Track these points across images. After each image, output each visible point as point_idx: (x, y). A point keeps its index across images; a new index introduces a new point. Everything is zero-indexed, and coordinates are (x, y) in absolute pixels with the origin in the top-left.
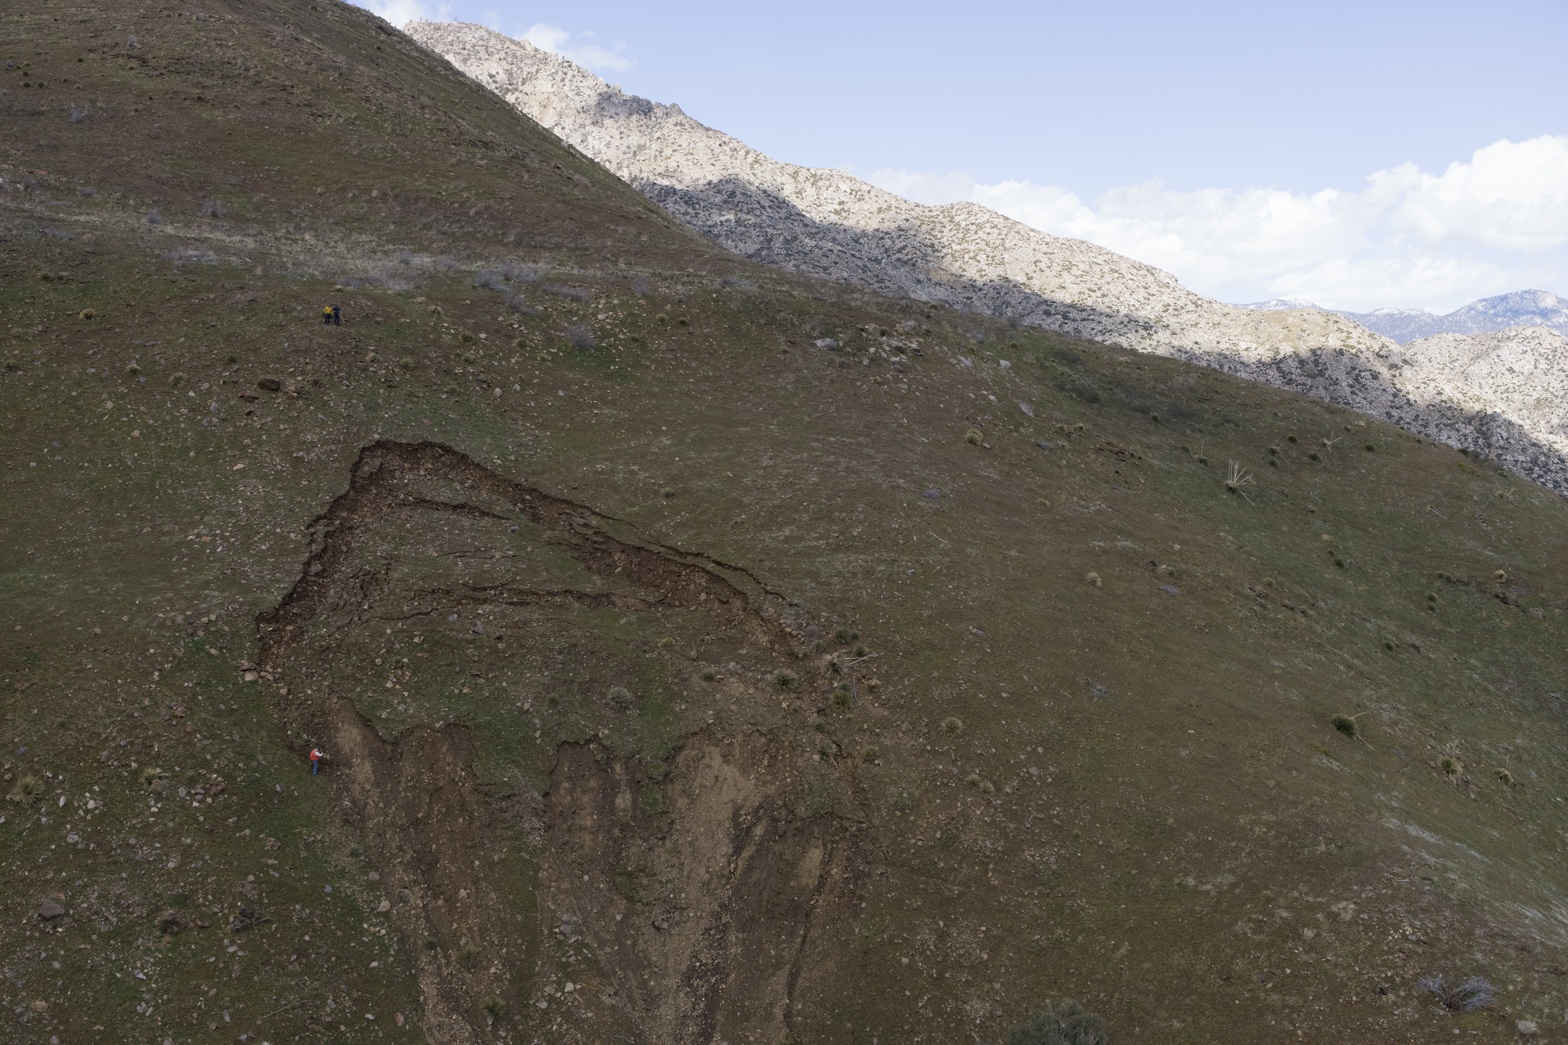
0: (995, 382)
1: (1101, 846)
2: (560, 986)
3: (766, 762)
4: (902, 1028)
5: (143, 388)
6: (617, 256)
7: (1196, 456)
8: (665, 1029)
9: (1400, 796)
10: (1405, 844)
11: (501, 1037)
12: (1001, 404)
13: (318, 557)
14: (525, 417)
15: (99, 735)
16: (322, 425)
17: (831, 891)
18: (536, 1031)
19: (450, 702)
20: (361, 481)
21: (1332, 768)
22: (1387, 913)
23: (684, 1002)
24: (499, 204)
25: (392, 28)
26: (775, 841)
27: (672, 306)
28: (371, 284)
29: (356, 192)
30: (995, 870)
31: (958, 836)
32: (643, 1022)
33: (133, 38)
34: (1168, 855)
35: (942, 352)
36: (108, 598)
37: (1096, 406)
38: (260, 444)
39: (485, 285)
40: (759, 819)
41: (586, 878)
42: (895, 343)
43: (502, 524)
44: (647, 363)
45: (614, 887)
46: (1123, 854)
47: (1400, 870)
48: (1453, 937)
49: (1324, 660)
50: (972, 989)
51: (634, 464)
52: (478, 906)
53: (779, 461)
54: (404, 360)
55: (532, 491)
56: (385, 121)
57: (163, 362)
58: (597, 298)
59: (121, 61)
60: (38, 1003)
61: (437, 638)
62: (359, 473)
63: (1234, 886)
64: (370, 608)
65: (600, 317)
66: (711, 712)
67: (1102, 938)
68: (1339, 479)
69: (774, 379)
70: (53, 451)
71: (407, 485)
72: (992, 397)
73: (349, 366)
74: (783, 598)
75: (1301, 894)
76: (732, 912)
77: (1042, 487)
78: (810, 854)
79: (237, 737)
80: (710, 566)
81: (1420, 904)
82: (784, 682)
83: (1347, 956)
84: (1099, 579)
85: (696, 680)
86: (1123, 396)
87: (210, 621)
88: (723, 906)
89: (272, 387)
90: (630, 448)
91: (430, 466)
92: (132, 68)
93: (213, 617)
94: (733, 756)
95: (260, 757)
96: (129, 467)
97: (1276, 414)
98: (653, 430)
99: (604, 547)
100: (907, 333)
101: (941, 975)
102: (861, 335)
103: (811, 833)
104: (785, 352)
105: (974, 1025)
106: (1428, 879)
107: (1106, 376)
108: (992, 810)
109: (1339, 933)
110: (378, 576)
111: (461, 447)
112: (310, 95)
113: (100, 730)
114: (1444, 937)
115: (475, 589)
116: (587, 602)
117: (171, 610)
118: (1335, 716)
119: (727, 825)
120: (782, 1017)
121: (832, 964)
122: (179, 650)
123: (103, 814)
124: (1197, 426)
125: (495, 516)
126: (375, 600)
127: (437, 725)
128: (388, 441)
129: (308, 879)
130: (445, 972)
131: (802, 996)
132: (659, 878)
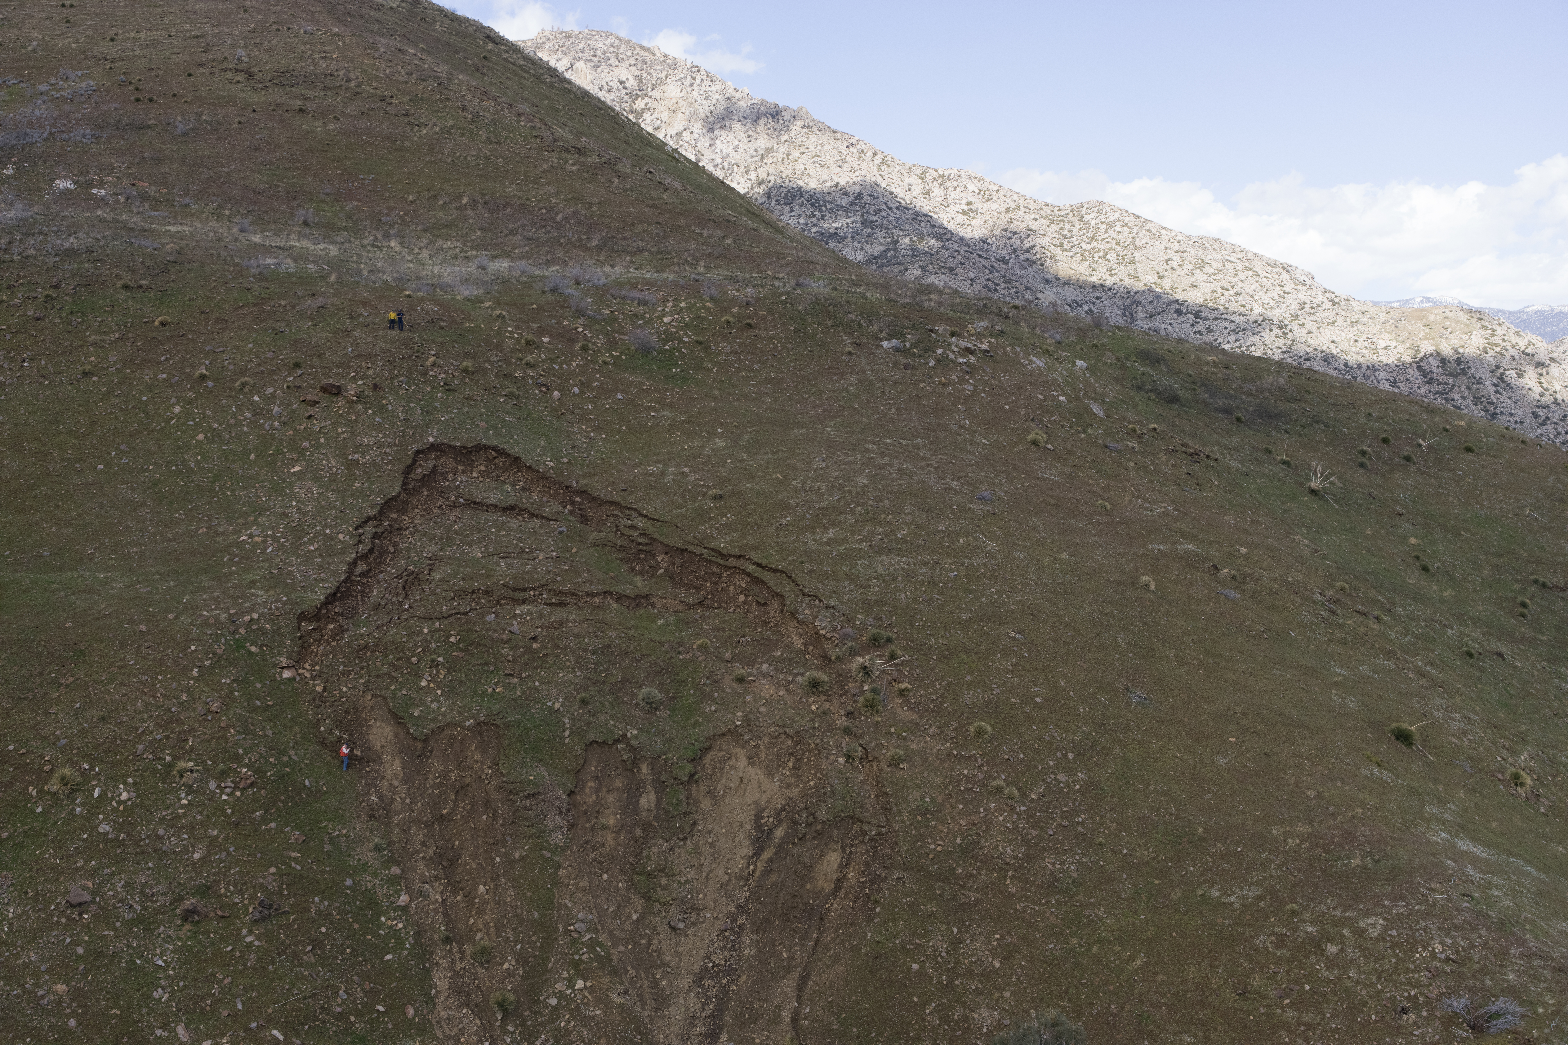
0: (1067, 383)
1: (1125, 855)
2: (571, 983)
3: (791, 765)
4: (908, 1034)
5: (211, 392)
6: (697, 259)
7: (1279, 458)
8: (672, 1029)
9: (1456, 809)
10: (1450, 858)
11: (509, 1032)
12: (1071, 405)
13: (364, 557)
14: (581, 420)
15: (137, 728)
16: (379, 428)
17: (846, 895)
18: (544, 1027)
19: (483, 701)
20: (413, 483)
21: (1382, 779)
22: (1418, 930)
23: (694, 1003)
24: (587, 209)
25: (500, 37)
26: (794, 844)
27: (740, 309)
28: (442, 289)
29: (447, 199)
30: (1013, 877)
31: (979, 842)
32: (652, 1022)
33: (241, 52)
34: (1194, 865)
35: (1013, 353)
36: (157, 597)
37: (1175, 406)
38: (317, 447)
39: (555, 290)
40: (780, 821)
41: (605, 877)
42: (963, 344)
43: (550, 525)
44: (710, 366)
45: (632, 886)
46: (1147, 863)
47: (1438, 885)
48: (1486, 956)
49: (1393, 667)
50: (982, 998)
51: (685, 466)
52: (496, 902)
53: (831, 463)
54: (464, 364)
55: (582, 493)
56: (481, 129)
57: (231, 367)
58: (665, 301)
59: (229, 75)
60: (59, 986)
61: (473, 637)
62: (412, 475)
63: (1259, 898)
64: (410, 607)
65: (666, 320)
66: (739, 714)
67: (1117, 949)
68: (1433, 481)
69: (836, 381)
70: (120, 455)
71: (458, 487)
72: (1061, 398)
73: (410, 370)
74: (820, 601)
75: (1328, 909)
76: (748, 913)
77: (1106, 489)
78: (828, 857)
79: (270, 733)
80: (751, 568)
81: (1454, 921)
82: (815, 685)
83: (1370, 974)
84: (1153, 583)
85: (728, 682)
86: (1206, 396)
87: (252, 619)
88: (739, 908)
89: (334, 391)
90: (684, 450)
91: (483, 468)
92: (238, 82)
93: (255, 616)
94: (759, 758)
95: (292, 753)
96: (192, 470)
97: (1370, 414)
98: (708, 432)
99: (648, 548)
100: (979, 333)
101: (950, 982)
102: (930, 336)
103: (831, 837)
104: (850, 354)
105: (981, 1034)
106: (1468, 896)
107: (1191, 376)
108: (1015, 817)
109: (1364, 950)
110: (421, 576)
111: (514, 450)
112: (408, 104)
113: (137, 724)
114: (1475, 956)
115: (514, 590)
116: (626, 604)
117: (216, 609)
118: (1394, 725)
119: (749, 827)
120: (789, 1020)
121: (842, 968)
122: (220, 647)
123: (135, 806)
124: (1284, 427)
125: (543, 517)
126: (415, 600)
127: (468, 723)
128: (442, 444)
129: (329, 872)
130: (459, 966)
131: (811, 999)
132: (678, 878)
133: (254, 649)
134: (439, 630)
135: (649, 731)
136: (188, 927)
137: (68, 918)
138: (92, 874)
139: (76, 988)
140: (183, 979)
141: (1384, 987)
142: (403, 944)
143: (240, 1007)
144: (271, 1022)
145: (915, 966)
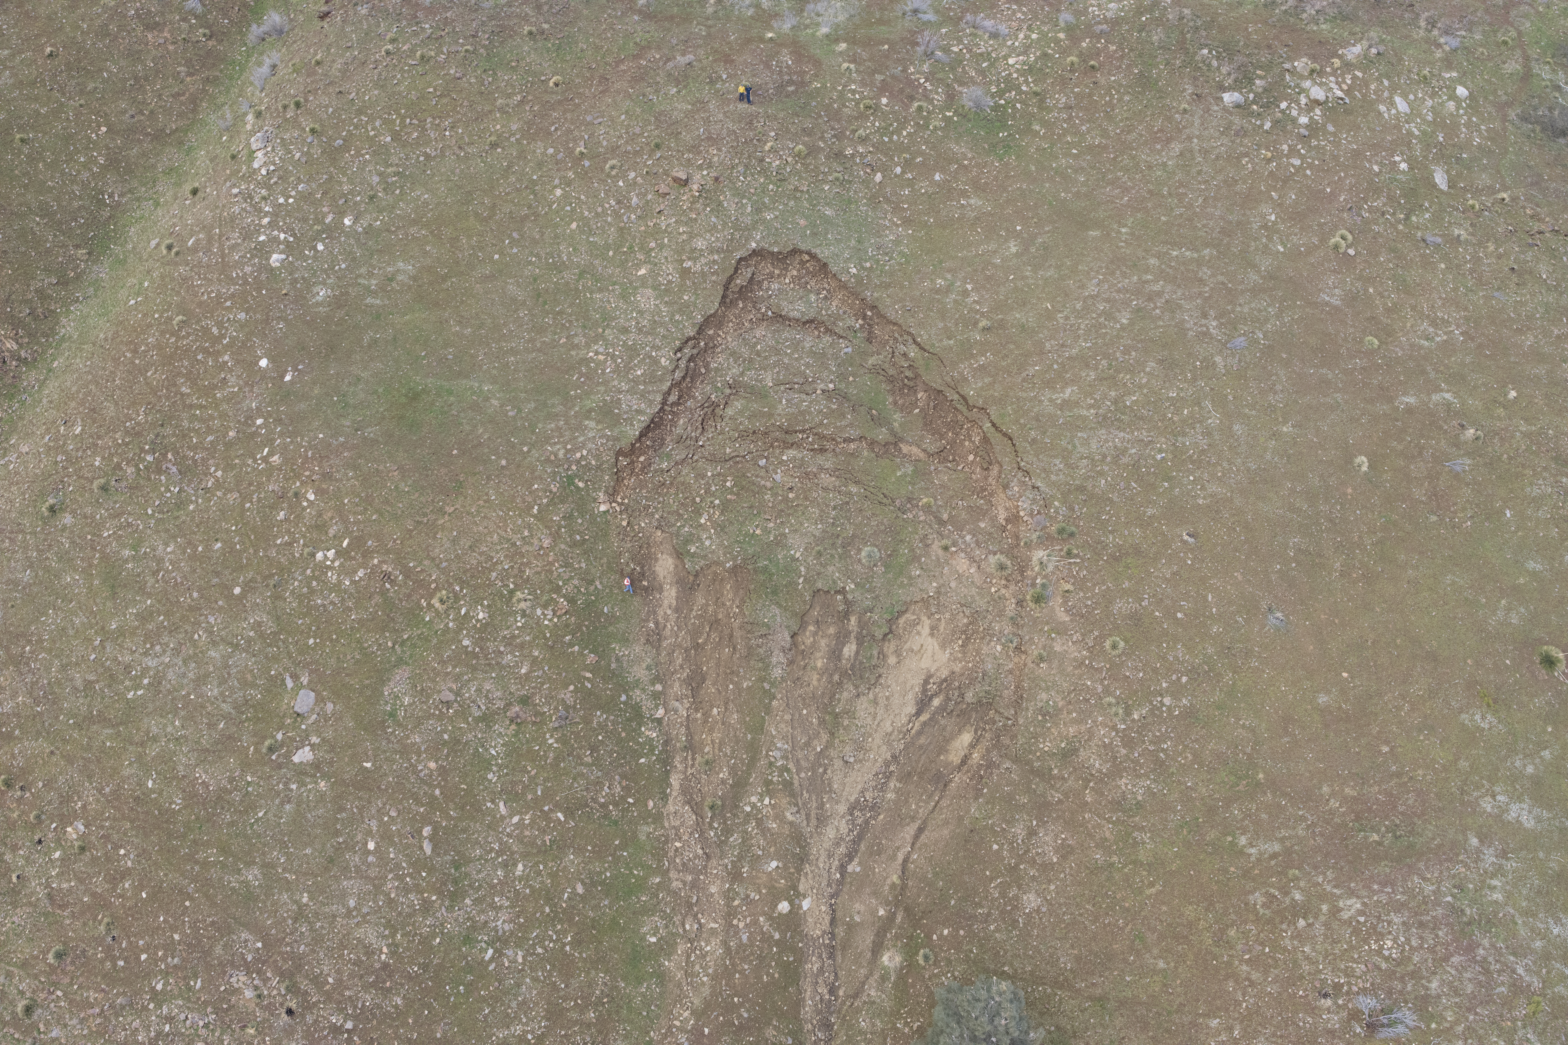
0: (1424, 134)
1: (1188, 788)
2: (762, 798)
3: (960, 642)
5: (586, 173)
8: (824, 845)
12: (1409, 175)
13: (678, 384)
14: (895, 210)
15: (492, 558)
16: (713, 229)
17: (968, 772)
19: (744, 541)
20: (731, 295)
21: (1478, 727)
22: (1383, 921)
23: (844, 828)
26: (943, 716)
27: (1091, 41)
30: (1092, 789)
31: (1078, 750)
32: (811, 837)
34: (1240, 810)
35: (1376, 93)
36: (519, 423)
38: (661, 247)
40: (941, 690)
41: (805, 712)
42: (1316, 91)
43: (838, 344)
44: (1038, 127)
45: (822, 722)
46: (1202, 799)
50: (1034, 884)
51: (971, 281)
52: (723, 724)
54: (799, 145)
55: (873, 308)
57: (605, 143)
60: (431, 763)
61: (744, 483)
62: (731, 286)
63: (1274, 856)
64: (703, 446)
65: (1011, 61)
66: (935, 584)
67: (1145, 873)
69: (1158, 152)
70: (512, 243)
71: (770, 296)
72: (1402, 166)
73: (749, 156)
74: (1030, 479)
75: (1323, 881)
76: (898, 764)
78: (963, 736)
79: (583, 565)
80: (987, 426)
82: (1001, 566)
85: (935, 549)
87: (582, 456)
88: (894, 757)
89: (683, 182)
91: (795, 273)
93: (585, 452)
94: (938, 631)
95: (597, 583)
96: (564, 262)
98: (1007, 230)
99: (911, 384)
101: (1017, 865)
102: (1283, 80)
103: (969, 719)
104: (1185, 111)
108: (1114, 734)
109: (1328, 929)
110: (718, 409)
111: (824, 254)
113: (493, 554)
114: (1416, 959)
115: (787, 432)
117: (558, 443)
119: (917, 689)
120: (901, 861)
121: (946, 832)
122: (555, 485)
123: (487, 624)
125: (835, 334)
126: (708, 438)
127: (728, 565)
128: (763, 249)
129: (611, 690)
130: (689, 771)
131: (920, 849)
132: (857, 722)
133: (581, 485)
134: (719, 474)
135: (863, 587)
136: (513, 727)
137: (440, 711)
138: (457, 678)
139: (442, 767)
140: (507, 767)
141: (1324, 968)
142: (654, 750)
143: (539, 793)
144: (558, 806)
145: (995, 847)
